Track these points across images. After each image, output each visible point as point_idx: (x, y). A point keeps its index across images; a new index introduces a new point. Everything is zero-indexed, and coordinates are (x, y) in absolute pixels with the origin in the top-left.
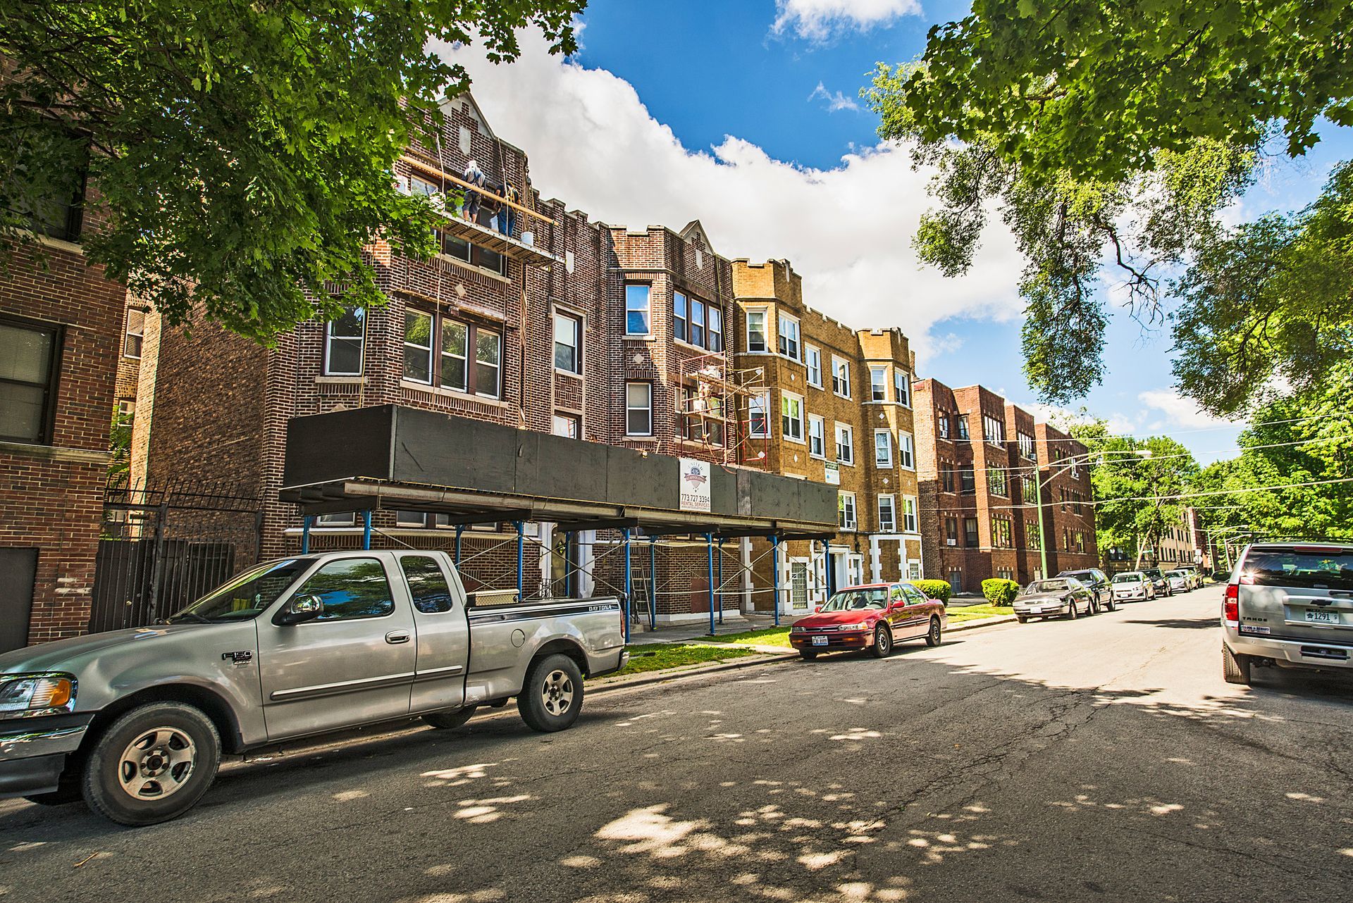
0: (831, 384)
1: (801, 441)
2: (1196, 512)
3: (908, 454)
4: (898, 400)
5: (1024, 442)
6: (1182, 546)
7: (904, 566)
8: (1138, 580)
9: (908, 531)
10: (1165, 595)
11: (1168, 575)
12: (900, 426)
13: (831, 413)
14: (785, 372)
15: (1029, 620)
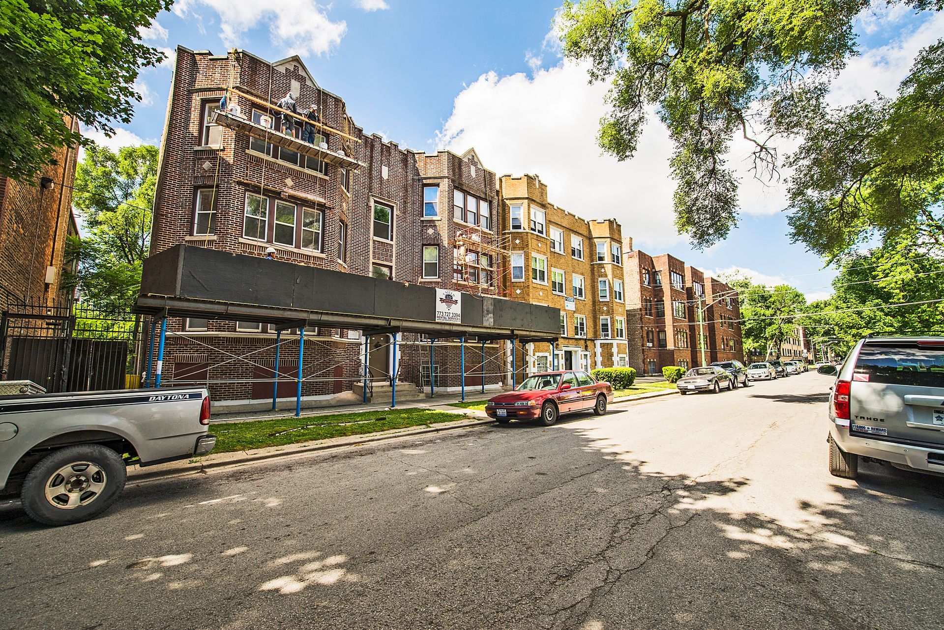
0: (570, 252)
1: (545, 283)
2: (805, 329)
3: (620, 293)
4: (614, 261)
5: (697, 288)
6: (795, 348)
7: (615, 358)
8: (766, 367)
9: (619, 338)
10: (783, 376)
11: (786, 364)
12: (614, 276)
13: (570, 269)
14: (535, 242)
15: (687, 393)
